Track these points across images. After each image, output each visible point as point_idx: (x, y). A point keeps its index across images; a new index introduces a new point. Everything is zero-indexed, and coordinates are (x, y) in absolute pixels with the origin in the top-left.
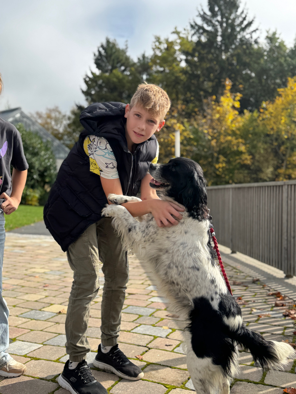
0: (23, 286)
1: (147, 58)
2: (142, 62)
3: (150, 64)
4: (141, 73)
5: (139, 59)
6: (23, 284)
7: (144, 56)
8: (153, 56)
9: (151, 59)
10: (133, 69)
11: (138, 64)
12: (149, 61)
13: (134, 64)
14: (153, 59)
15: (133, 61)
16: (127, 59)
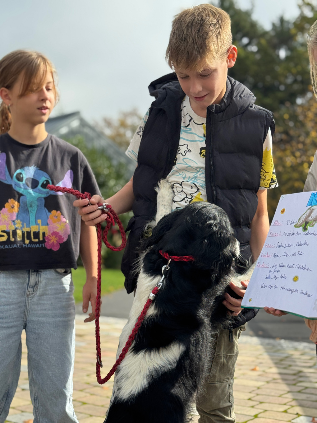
0: (84, 403)
1: (288, 22)
2: (279, 29)
3: (293, 31)
4: (277, 47)
5: (274, 25)
6: (84, 400)
7: (282, 20)
8: (298, 18)
9: (295, 24)
10: (263, 41)
11: (273, 34)
12: (291, 26)
13: (265, 33)
14: (298, 23)
15: (263, 29)
16: (253, 25)
